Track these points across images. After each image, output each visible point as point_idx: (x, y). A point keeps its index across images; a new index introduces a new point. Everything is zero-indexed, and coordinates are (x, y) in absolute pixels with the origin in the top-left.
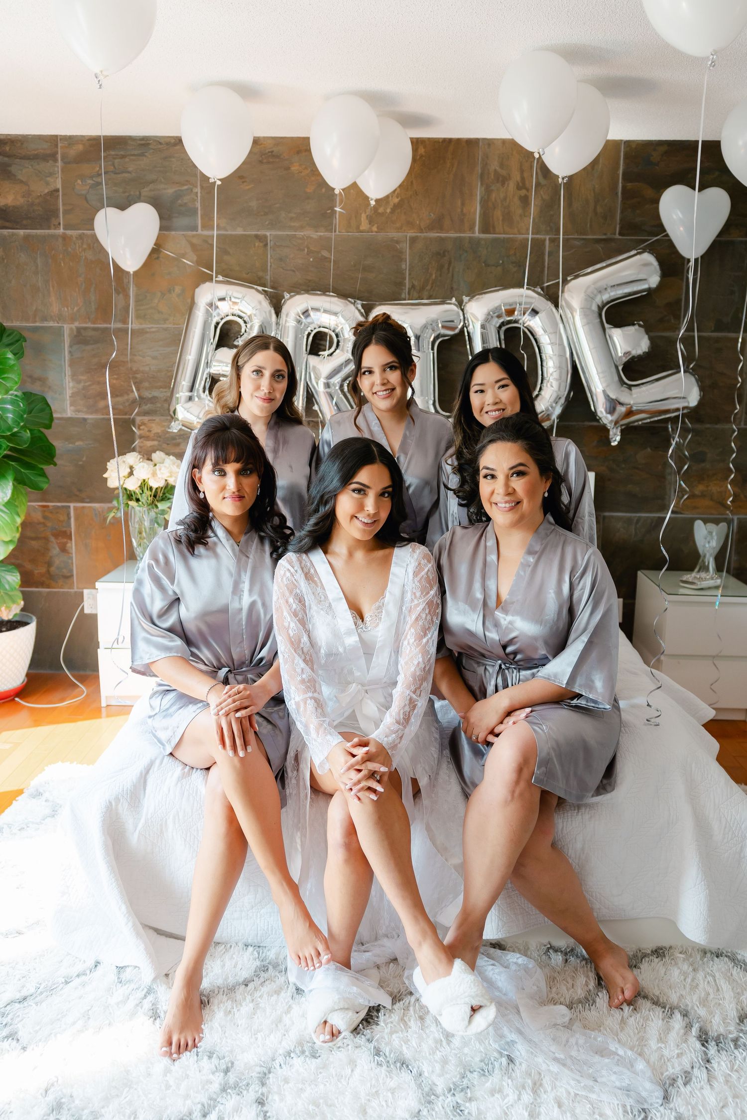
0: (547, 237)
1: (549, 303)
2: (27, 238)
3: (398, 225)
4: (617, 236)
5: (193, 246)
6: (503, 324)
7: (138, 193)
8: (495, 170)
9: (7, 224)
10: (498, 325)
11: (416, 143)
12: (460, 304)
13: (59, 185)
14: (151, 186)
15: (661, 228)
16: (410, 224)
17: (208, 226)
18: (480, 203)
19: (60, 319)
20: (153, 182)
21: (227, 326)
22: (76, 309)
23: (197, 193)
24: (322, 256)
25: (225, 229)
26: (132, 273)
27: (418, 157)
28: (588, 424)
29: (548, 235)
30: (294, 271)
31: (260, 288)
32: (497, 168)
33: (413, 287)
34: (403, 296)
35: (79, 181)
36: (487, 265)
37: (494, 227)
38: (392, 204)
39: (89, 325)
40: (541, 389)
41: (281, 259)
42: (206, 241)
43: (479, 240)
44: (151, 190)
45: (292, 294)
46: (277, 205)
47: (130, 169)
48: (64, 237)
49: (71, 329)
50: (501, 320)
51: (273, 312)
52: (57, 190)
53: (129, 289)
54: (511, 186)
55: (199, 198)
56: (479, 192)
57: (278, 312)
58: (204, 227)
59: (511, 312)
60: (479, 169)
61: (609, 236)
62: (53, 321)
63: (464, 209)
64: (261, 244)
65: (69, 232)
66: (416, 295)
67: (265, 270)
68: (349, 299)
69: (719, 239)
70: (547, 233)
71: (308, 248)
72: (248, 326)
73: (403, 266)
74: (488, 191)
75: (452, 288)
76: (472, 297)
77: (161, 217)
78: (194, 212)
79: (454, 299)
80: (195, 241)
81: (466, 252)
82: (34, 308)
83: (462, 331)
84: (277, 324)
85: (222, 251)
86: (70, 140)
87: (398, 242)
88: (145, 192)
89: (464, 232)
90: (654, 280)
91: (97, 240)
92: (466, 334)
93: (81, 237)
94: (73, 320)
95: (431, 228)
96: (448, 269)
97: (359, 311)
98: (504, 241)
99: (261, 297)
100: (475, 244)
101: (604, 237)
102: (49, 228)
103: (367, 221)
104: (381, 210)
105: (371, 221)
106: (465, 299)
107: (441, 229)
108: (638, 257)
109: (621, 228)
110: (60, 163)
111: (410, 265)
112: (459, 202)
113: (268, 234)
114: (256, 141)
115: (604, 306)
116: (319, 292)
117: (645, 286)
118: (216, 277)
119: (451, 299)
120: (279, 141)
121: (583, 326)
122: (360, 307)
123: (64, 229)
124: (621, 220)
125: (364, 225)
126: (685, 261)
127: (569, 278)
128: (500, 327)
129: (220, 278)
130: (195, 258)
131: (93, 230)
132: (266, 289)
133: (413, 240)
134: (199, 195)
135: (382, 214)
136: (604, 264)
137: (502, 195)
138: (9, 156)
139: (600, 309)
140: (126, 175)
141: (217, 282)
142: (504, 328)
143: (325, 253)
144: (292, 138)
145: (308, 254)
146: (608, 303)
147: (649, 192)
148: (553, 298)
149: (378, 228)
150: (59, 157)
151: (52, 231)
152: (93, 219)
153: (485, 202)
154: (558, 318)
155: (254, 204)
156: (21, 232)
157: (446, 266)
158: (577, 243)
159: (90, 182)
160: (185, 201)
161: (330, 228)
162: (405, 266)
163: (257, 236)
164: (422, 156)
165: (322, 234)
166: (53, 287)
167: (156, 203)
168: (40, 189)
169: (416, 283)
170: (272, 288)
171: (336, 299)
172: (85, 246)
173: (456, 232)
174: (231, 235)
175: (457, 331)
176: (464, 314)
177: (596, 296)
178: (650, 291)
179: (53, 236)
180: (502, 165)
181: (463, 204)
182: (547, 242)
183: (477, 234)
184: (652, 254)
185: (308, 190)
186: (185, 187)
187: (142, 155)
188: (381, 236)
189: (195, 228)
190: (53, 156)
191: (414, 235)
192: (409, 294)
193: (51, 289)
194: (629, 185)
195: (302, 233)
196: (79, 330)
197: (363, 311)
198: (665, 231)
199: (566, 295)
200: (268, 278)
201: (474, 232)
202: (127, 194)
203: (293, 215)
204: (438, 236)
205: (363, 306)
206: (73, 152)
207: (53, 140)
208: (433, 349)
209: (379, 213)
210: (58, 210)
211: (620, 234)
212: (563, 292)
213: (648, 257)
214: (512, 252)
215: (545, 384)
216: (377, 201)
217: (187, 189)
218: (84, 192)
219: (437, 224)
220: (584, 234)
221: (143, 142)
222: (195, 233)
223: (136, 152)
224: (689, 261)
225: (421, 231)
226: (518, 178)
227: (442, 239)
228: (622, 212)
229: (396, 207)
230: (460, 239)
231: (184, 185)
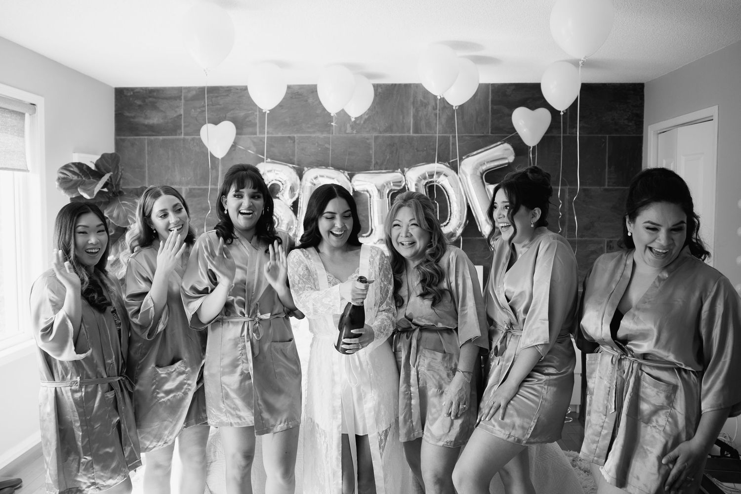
0: (451, 135)
1: (453, 171)
2: (164, 140)
3: (368, 130)
4: (490, 134)
5: (254, 143)
6: (427, 183)
7: (224, 116)
8: (421, 100)
9: (154, 134)
10: (424, 184)
11: (376, 87)
12: (403, 172)
13: (182, 112)
14: (232, 112)
15: (513, 130)
16: (374, 129)
17: (262, 132)
18: (413, 117)
19: (180, 184)
20: (233, 109)
21: (272, 186)
22: (189, 178)
23: (256, 115)
24: (326, 147)
25: (272, 134)
26: (220, 159)
27: (378, 94)
28: (478, 238)
29: (451, 134)
30: (310, 156)
31: (291, 165)
32: (422, 99)
33: (377, 163)
34: (371, 168)
35: (193, 110)
36: (418, 151)
37: (421, 131)
38: (364, 119)
39: (196, 187)
40: (450, 219)
41: (303, 149)
42: (261, 140)
43: (413, 137)
44: (231, 114)
45: (309, 168)
46: (301, 121)
47: (221, 103)
48: (184, 140)
49: (186, 189)
50: (426, 181)
51: (298, 178)
52: (181, 115)
53: (219, 167)
54: (430, 108)
55: (258, 118)
56: (412, 112)
57: (301, 178)
58: (260, 133)
59: (431, 176)
60: (412, 99)
61: (485, 134)
62: (177, 185)
63: (404, 121)
64: (292, 142)
65: (187, 137)
66: (378, 167)
67: (293, 155)
68: (341, 171)
69: (546, 135)
70: (451, 133)
71: (317, 143)
72: (284, 186)
73: (371, 152)
74: (417, 111)
75: (398, 164)
76: (410, 169)
77: (237, 128)
78: (255, 124)
79: (399, 170)
80: (255, 140)
81: (406, 143)
82: (166, 178)
83: (404, 187)
84: (301, 185)
85: (269, 146)
86: (189, 89)
87: (367, 139)
88: (229, 115)
89: (404, 133)
90: (511, 159)
91: (202, 141)
92: (407, 189)
93: (193, 139)
94: (187, 184)
95: (386, 131)
96: (396, 153)
97: (346, 177)
98: (427, 137)
99: (292, 170)
100: (411, 139)
101: (482, 135)
102: (176, 135)
103: (350, 128)
104: (358, 122)
105: (353, 128)
106: (406, 169)
107: (392, 131)
108: (502, 145)
109: (492, 130)
110: (183, 101)
111: (375, 151)
112: (401, 117)
113: (295, 136)
114: (289, 87)
115: (484, 173)
116: (324, 167)
117: (506, 161)
118: (267, 159)
119: (398, 170)
120: (302, 87)
121: (473, 184)
122: (347, 175)
123: (185, 134)
124: (492, 126)
125: (349, 130)
126: (528, 147)
127: (464, 158)
128: (426, 185)
129: (269, 160)
130: (255, 150)
131: (200, 135)
132: (294, 166)
133: (376, 138)
134: (258, 116)
135: (359, 124)
136: (483, 150)
137: (425, 113)
138: (155, 98)
139: (482, 174)
140: (219, 106)
141: (267, 162)
142: (427, 185)
143: (327, 146)
144: (309, 85)
145: (318, 146)
146: (486, 171)
147: (506, 110)
148: (455, 168)
149: (356, 131)
150: (183, 98)
151: (177, 137)
152: (199, 130)
153: (415, 117)
154: (459, 179)
155: (288, 120)
156: (161, 138)
157: (395, 152)
158: (467, 138)
159: (199, 110)
160: (251, 119)
161: (329, 132)
162: (372, 152)
163: (289, 137)
164: (380, 93)
165: (325, 135)
166: (177, 166)
167: (234, 121)
168: (172, 114)
169: (378, 161)
170: (298, 165)
171: (334, 170)
172: (195, 144)
173: (400, 133)
174: (275, 137)
175: (401, 187)
176: (405, 178)
177: (479, 167)
178: (509, 163)
179: (178, 139)
180: (424, 97)
181: (403, 118)
182: (451, 138)
183: (411, 134)
184: (510, 144)
185: (317, 112)
186: (250, 112)
187: (227, 95)
188: (358, 136)
189: (255, 134)
190: (179, 98)
191: (377, 135)
192: (374, 167)
193: (176, 167)
194: (495, 107)
195: (314, 135)
196: (190, 189)
197: (348, 177)
198: (516, 131)
199: (462, 166)
200: (296, 159)
201: (410, 133)
202: (219, 116)
203: (309, 126)
204: (390, 136)
205: (348, 174)
206: (190, 95)
207: (180, 89)
208: (388, 197)
209: (357, 124)
210: (181, 125)
211: (491, 133)
212: (460, 165)
213: (507, 146)
214: (431, 143)
215: (452, 216)
216: (355, 118)
217: (251, 113)
218: (195, 116)
219: (390, 129)
220: (471, 133)
221: (228, 89)
222: (255, 136)
223: (224, 94)
224: (530, 147)
225: (380, 133)
226: (434, 104)
227: (392, 137)
228: (492, 121)
229: (366, 120)
230: (402, 137)
231: (249, 111)
